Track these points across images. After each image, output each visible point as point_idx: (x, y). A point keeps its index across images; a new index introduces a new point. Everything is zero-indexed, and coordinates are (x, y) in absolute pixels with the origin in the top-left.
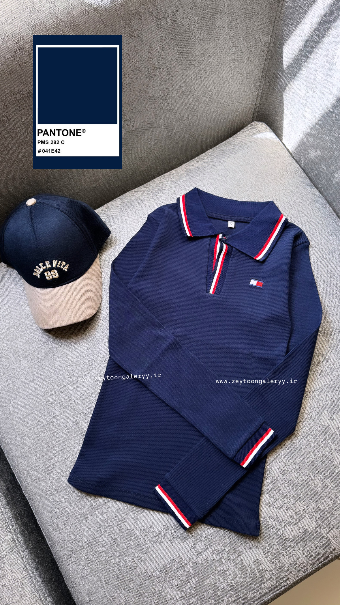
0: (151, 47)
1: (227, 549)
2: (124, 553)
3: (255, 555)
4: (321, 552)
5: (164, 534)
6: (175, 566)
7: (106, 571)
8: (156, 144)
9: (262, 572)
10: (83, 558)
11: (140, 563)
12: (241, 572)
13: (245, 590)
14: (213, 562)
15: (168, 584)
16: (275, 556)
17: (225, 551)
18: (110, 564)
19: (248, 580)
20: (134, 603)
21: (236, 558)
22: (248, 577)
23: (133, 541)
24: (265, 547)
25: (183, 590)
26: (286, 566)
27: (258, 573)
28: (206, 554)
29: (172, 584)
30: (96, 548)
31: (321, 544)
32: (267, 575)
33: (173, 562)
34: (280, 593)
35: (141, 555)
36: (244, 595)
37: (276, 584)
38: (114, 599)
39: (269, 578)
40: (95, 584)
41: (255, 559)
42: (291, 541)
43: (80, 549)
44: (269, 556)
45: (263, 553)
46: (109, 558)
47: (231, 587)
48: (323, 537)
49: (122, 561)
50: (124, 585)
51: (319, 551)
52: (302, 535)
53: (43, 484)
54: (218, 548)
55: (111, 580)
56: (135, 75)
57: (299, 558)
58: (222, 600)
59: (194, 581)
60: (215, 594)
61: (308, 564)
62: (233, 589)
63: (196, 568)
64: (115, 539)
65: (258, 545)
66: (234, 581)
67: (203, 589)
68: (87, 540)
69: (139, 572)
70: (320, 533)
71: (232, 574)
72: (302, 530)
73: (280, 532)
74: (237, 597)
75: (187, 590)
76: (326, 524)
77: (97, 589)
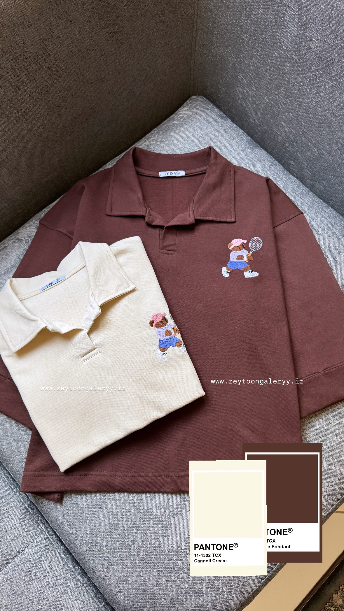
2: (146, 534)
5: (183, 506)
7: (132, 556)
10: (105, 549)
11: (164, 540)
18: (133, 548)
20: (166, 581)
23: (153, 520)
31: (336, 481)
35: (164, 531)
38: (145, 581)
40: (122, 572)
43: (100, 541)
46: (131, 542)
48: (336, 474)
50: (152, 565)
55: (138, 564)
61: (327, 503)
68: (106, 530)
69: (164, 549)
76: (337, 460)
77: (126, 577)
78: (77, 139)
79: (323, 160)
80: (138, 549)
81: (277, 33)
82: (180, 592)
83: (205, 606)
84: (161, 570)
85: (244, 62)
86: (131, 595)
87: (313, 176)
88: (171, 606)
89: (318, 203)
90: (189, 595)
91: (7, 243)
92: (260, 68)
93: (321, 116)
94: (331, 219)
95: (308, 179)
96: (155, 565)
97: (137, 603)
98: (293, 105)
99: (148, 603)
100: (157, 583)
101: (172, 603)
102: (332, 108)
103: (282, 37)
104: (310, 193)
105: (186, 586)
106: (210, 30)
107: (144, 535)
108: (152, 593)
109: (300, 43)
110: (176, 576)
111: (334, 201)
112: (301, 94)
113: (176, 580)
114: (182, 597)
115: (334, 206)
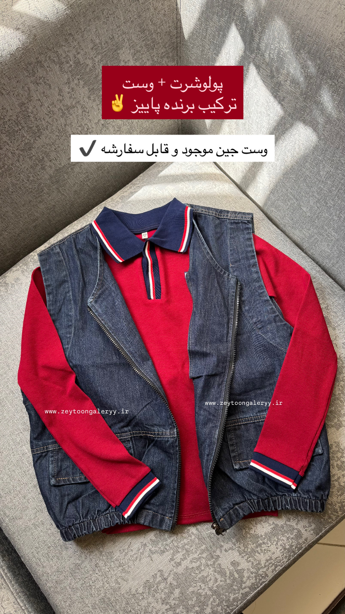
0: (60, 90)
1: (204, 555)
3: (231, 557)
4: (294, 543)
5: (143, 551)
6: (157, 580)
7: (92, 596)
8: (88, 176)
9: (240, 572)
10: (68, 587)
11: (123, 583)
12: (220, 576)
13: (227, 593)
14: (192, 570)
15: (153, 598)
16: (251, 555)
17: (203, 558)
18: (94, 589)
19: (229, 583)
21: (214, 563)
22: (228, 580)
23: (114, 563)
24: (240, 548)
25: (168, 602)
26: (263, 563)
27: (236, 574)
28: (185, 564)
29: (156, 598)
30: (80, 576)
31: (292, 536)
32: (246, 574)
33: (154, 577)
34: (261, 589)
35: (123, 574)
36: (226, 598)
37: (256, 581)
39: (248, 577)
41: (232, 561)
42: (264, 538)
43: (65, 579)
44: (245, 555)
45: (239, 554)
46: (93, 582)
47: (213, 591)
48: (294, 529)
49: (106, 584)
50: (111, 607)
51: (292, 543)
52: (273, 530)
53: (20, 522)
54: (196, 556)
56: (50, 117)
57: (273, 553)
58: (206, 606)
59: (177, 592)
60: (199, 601)
61: (283, 557)
62: (215, 593)
63: (177, 578)
64: (96, 563)
65: (233, 547)
66: (215, 585)
67: (187, 598)
68: (70, 569)
69: (123, 591)
70: (290, 526)
71: (212, 579)
72: (273, 526)
73: (252, 531)
74: (220, 600)
75: (172, 602)
80: (99, 590)
107: (105, 577)
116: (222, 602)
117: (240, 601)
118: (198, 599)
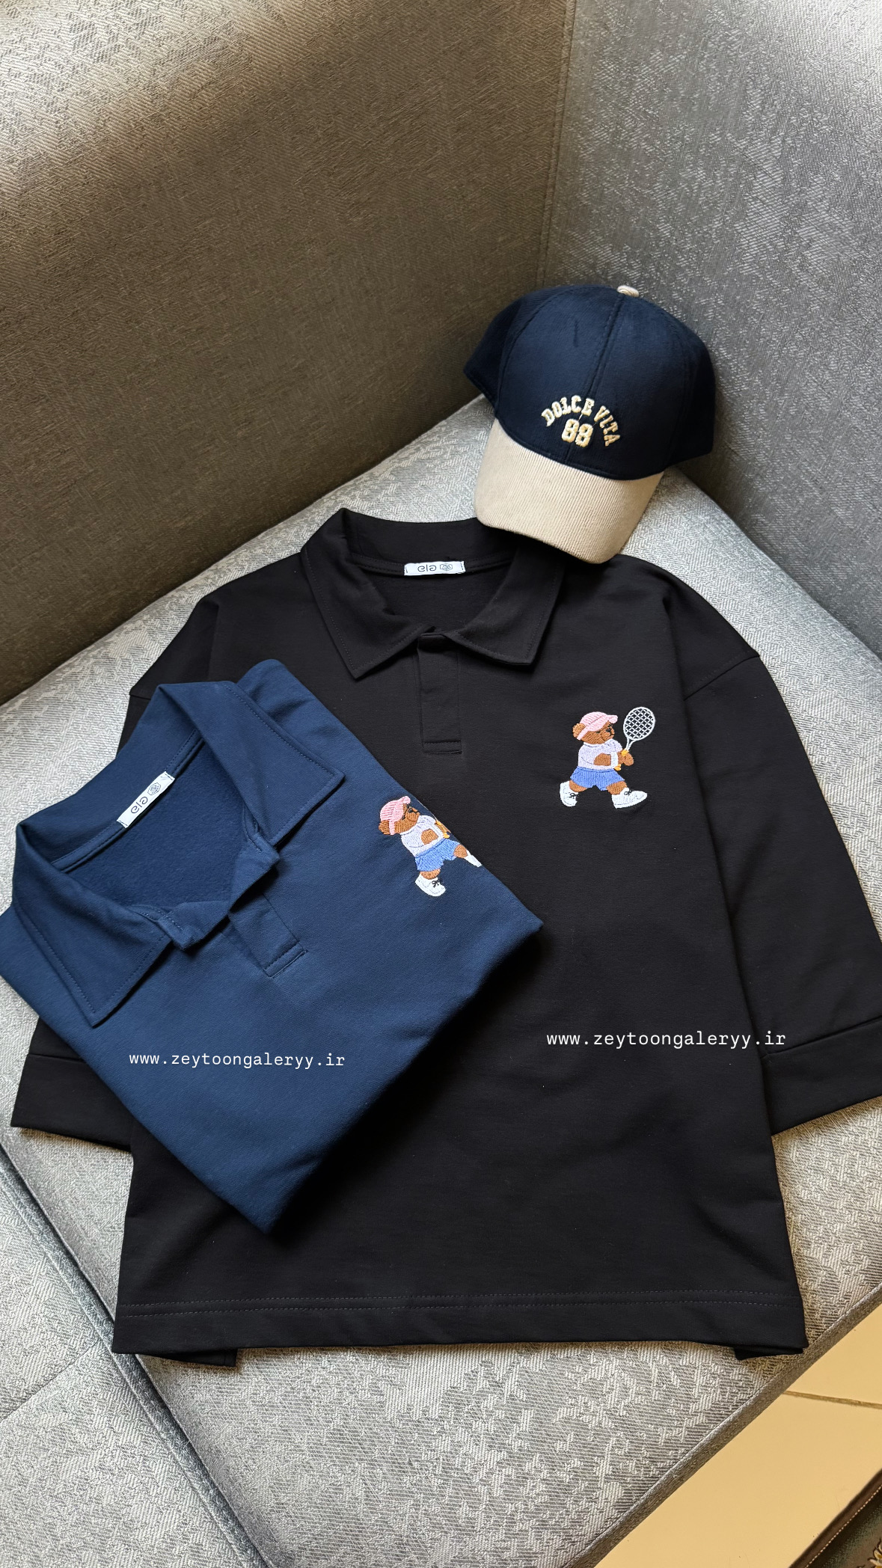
2: (350, 1374)
4: (818, 1303)
6: (478, 1387)
7: (312, 1425)
9: (685, 1372)
10: (249, 1402)
11: (391, 1392)
12: (636, 1381)
14: (567, 1364)
15: (467, 1433)
18: (317, 1406)
19: (656, 1399)
20: (388, 1492)
22: (654, 1391)
25: (505, 1444)
27: (676, 1377)
29: (475, 1432)
31: (815, 1286)
32: (699, 1378)
33: (471, 1378)
34: (734, 1421)
35: (392, 1372)
36: (650, 1438)
37: (723, 1398)
38: (338, 1489)
39: (705, 1385)
40: (287, 1461)
46: (313, 1391)
47: (618, 1419)
49: (348, 1394)
50: (360, 1452)
51: (813, 1303)
55: (325, 1445)
58: (598, 1456)
59: (526, 1418)
60: (582, 1443)
62: (622, 1424)
63: (529, 1383)
66: (623, 1404)
67: (552, 1434)
69: (390, 1414)
71: (614, 1388)
74: (633, 1443)
75: (513, 1443)
76: (821, 1235)
77: (294, 1473)
78: (260, 437)
79: (831, 518)
80: (328, 1410)
81: (735, 225)
82: (421, 1522)
83: (478, 1562)
84: (379, 1465)
85: (659, 281)
86: (303, 1518)
87: (808, 552)
88: (397, 1556)
89: (816, 618)
90: (442, 1532)
91: (79, 665)
92: (694, 297)
93: (829, 416)
94: (844, 656)
95: (798, 558)
96: (364, 1452)
97: (316, 1539)
98: (766, 386)
99: (341, 1542)
100: (367, 1496)
101: (398, 1548)
102: (855, 399)
103: (746, 234)
104: (799, 592)
105: (436, 1508)
106: (585, 205)
108: (352, 1519)
109: (786, 250)
110: (414, 1482)
111: (856, 614)
112: (786, 362)
113: (412, 1492)
114: (423, 1534)
115: (856, 627)
116: (638, 1448)
117: (683, 1447)
118: (580, 1439)
